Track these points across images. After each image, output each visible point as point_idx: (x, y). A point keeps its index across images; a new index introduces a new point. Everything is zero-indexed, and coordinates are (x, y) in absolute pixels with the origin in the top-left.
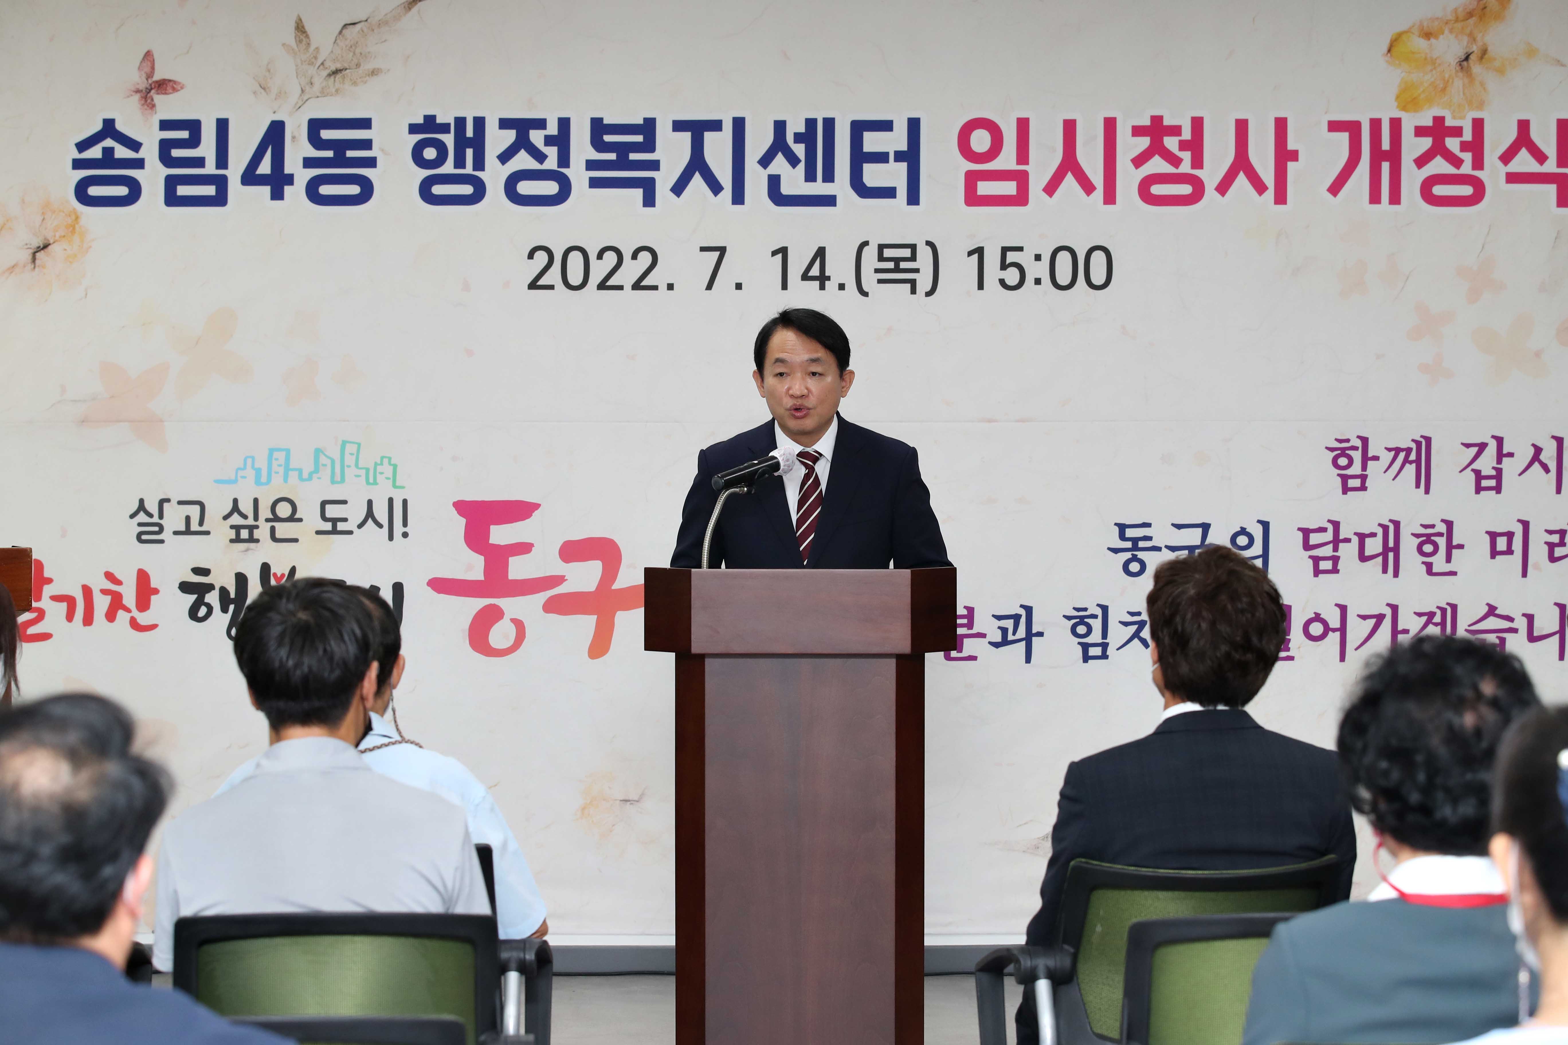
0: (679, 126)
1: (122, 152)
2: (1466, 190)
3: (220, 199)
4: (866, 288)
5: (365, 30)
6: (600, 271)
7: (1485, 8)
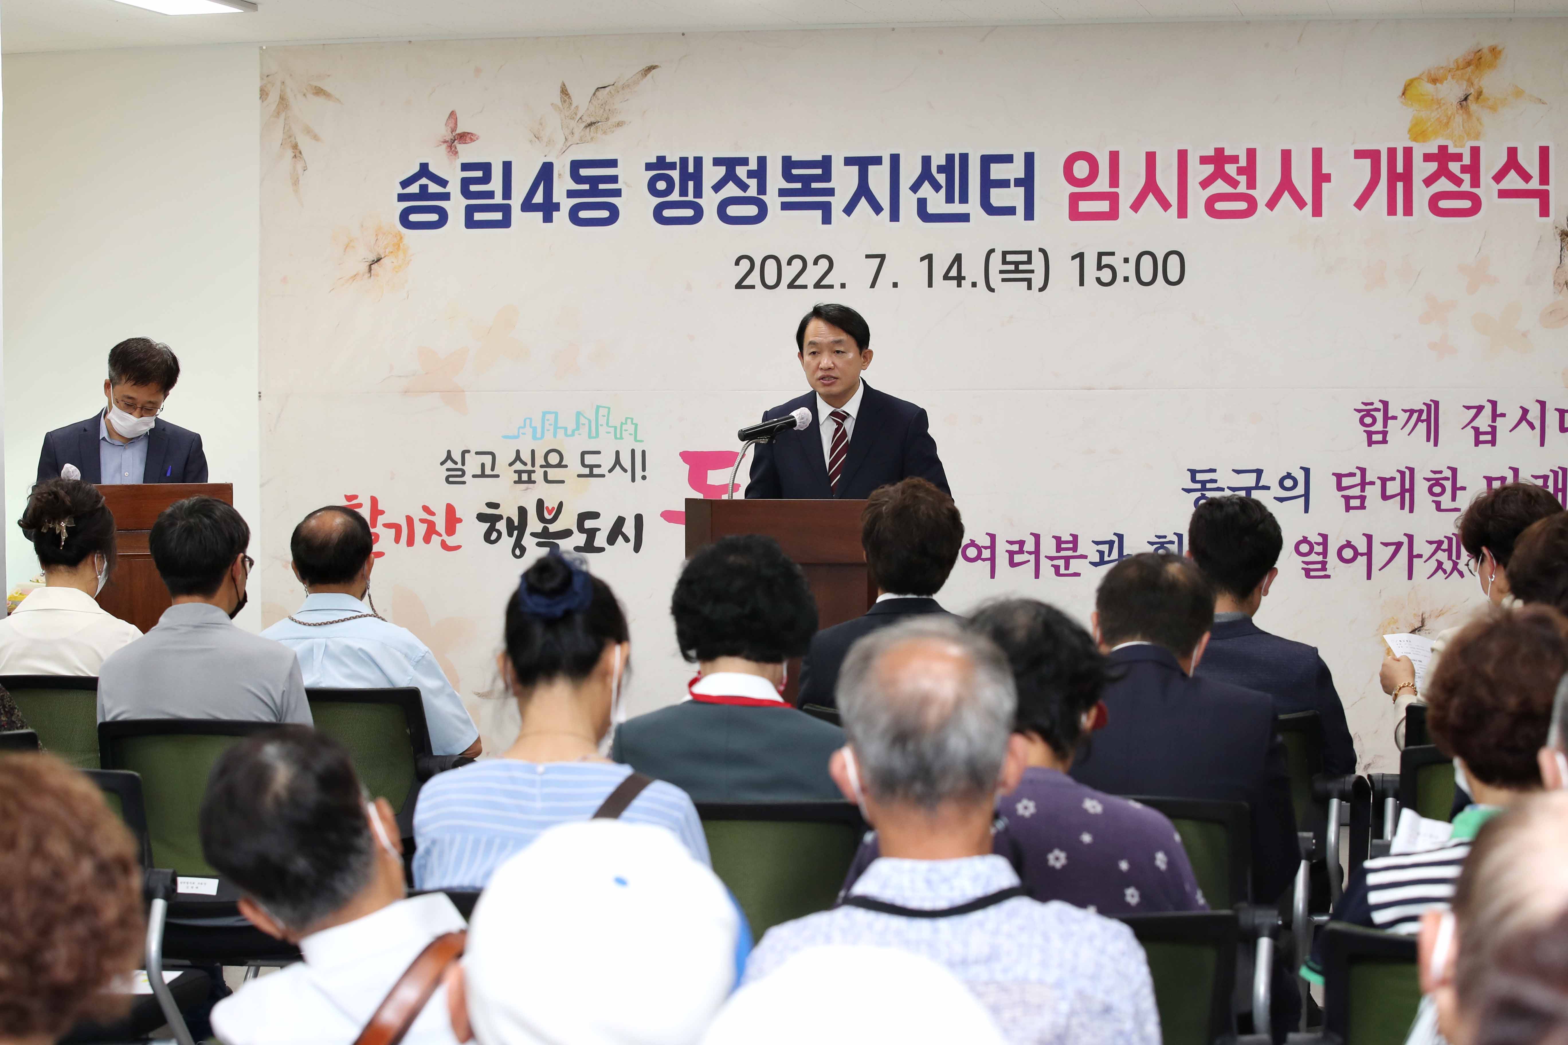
0: (849, 161)
1: (433, 188)
2: (1466, 204)
3: (505, 223)
4: (992, 286)
5: (613, 92)
6: (789, 273)
7: (1480, 58)
